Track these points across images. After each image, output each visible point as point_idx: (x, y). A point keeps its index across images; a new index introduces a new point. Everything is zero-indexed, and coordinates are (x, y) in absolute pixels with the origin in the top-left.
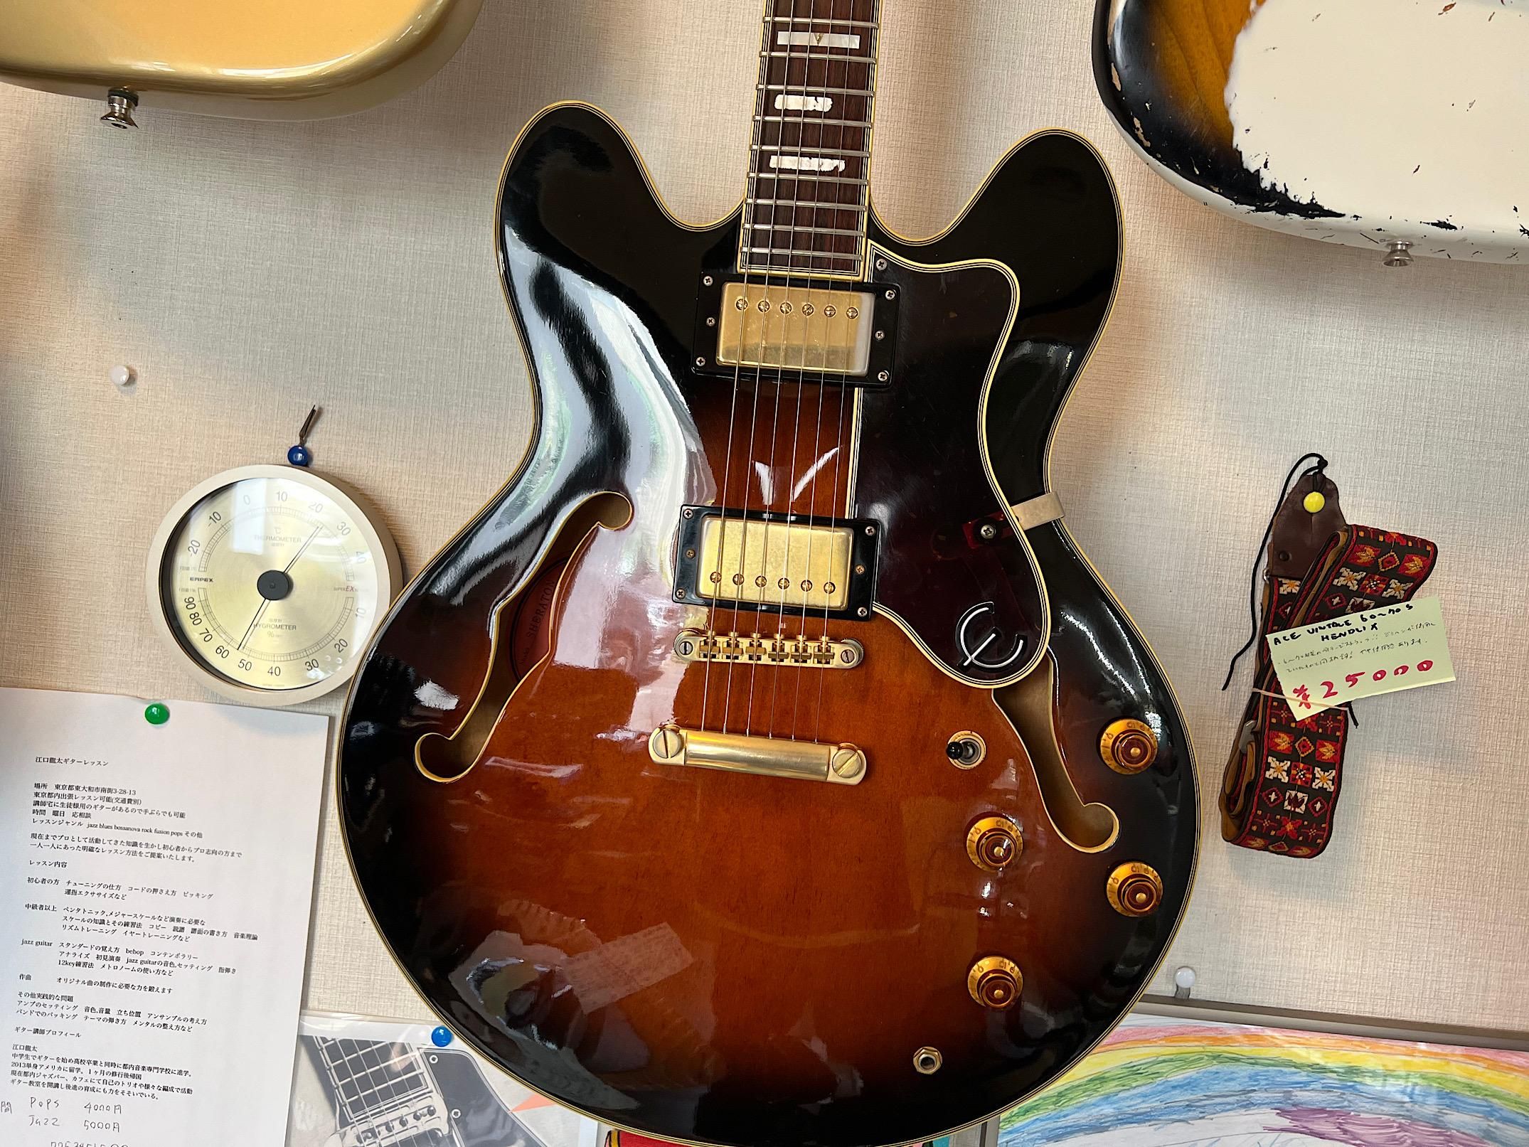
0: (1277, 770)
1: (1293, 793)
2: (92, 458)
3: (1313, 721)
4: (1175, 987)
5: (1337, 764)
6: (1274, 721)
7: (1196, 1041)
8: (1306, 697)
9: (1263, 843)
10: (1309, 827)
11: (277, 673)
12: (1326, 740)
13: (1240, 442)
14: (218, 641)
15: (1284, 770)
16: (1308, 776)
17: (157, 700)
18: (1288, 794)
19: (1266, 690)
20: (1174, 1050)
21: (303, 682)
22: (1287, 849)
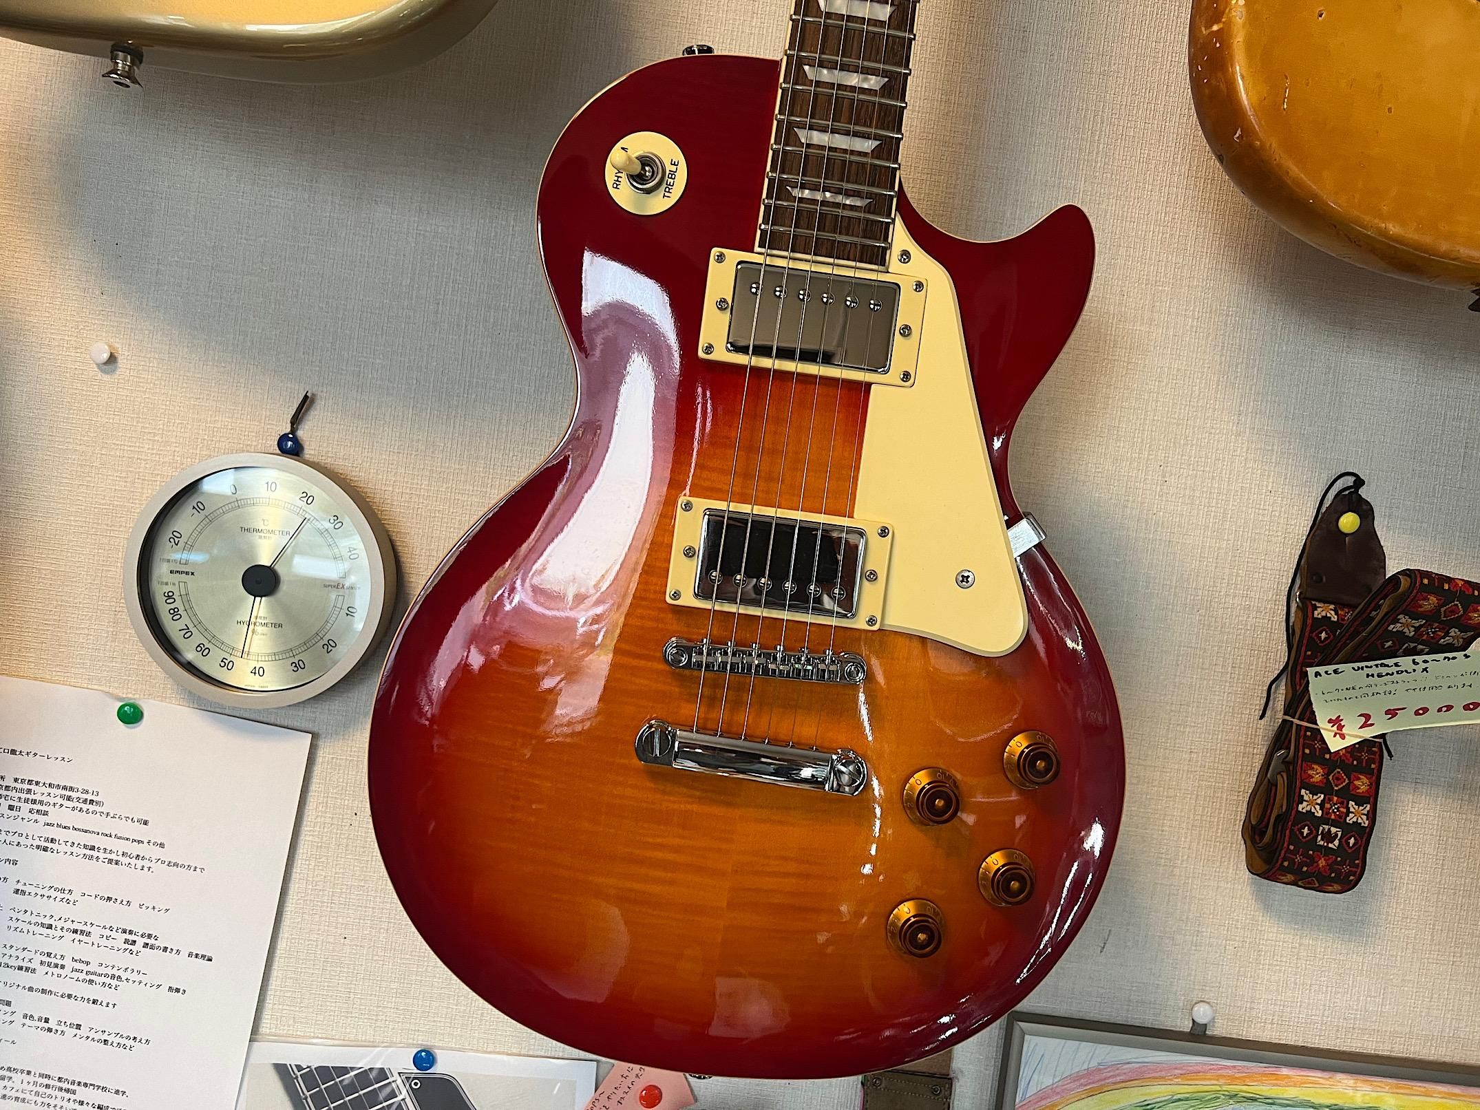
0: (1311, 803)
1: (1327, 827)
2: (68, 440)
3: (1347, 752)
4: (1191, 1022)
5: (1371, 798)
6: (1307, 751)
7: (1214, 1079)
8: (1341, 727)
9: (1293, 878)
10: (1343, 863)
11: (261, 673)
12: (1361, 773)
13: (1274, 457)
14: (197, 639)
15: (1317, 804)
16: (1341, 809)
17: (131, 699)
18: (1321, 828)
19: (1298, 719)
20: (1190, 1089)
21: (289, 684)
22: (1317, 885)
